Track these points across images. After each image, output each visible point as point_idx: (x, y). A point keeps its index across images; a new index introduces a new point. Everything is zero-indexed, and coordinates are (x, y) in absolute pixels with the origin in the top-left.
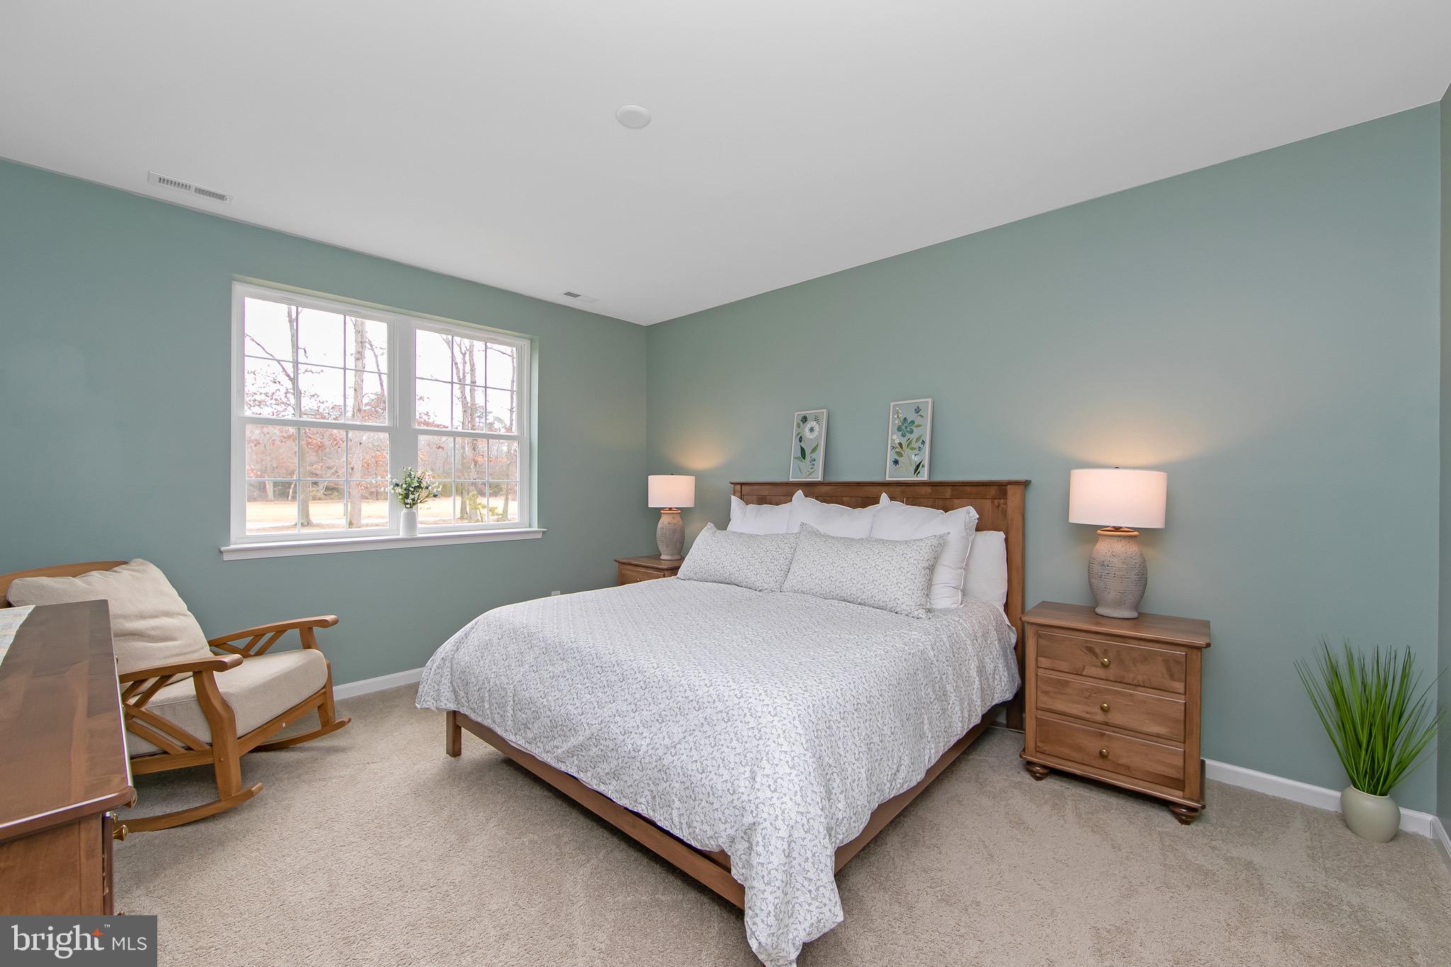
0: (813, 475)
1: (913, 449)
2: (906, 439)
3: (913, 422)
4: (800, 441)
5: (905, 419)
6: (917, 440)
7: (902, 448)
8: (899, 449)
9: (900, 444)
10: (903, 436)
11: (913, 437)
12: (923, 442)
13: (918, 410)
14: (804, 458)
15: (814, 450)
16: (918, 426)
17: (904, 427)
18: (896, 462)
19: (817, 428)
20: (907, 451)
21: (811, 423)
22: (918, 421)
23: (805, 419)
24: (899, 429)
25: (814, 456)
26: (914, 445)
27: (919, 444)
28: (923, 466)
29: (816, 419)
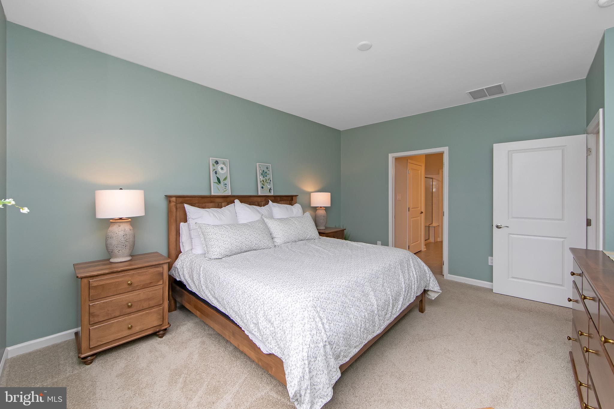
0: (226, 192)
1: (267, 183)
2: (265, 178)
3: (266, 172)
4: (216, 174)
5: (263, 171)
6: (269, 179)
7: (264, 182)
8: (263, 183)
9: (263, 180)
10: (264, 177)
11: (267, 178)
12: (271, 181)
13: (267, 168)
14: (220, 183)
15: (225, 179)
16: (268, 174)
17: (263, 174)
18: (262, 188)
19: (225, 168)
20: (266, 184)
21: (220, 166)
22: (268, 172)
23: (217, 162)
24: (262, 174)
25: (225, 182)
26: (268, 181)
27: (269, 181)
28: (272, 190)
29: (224, 164)
